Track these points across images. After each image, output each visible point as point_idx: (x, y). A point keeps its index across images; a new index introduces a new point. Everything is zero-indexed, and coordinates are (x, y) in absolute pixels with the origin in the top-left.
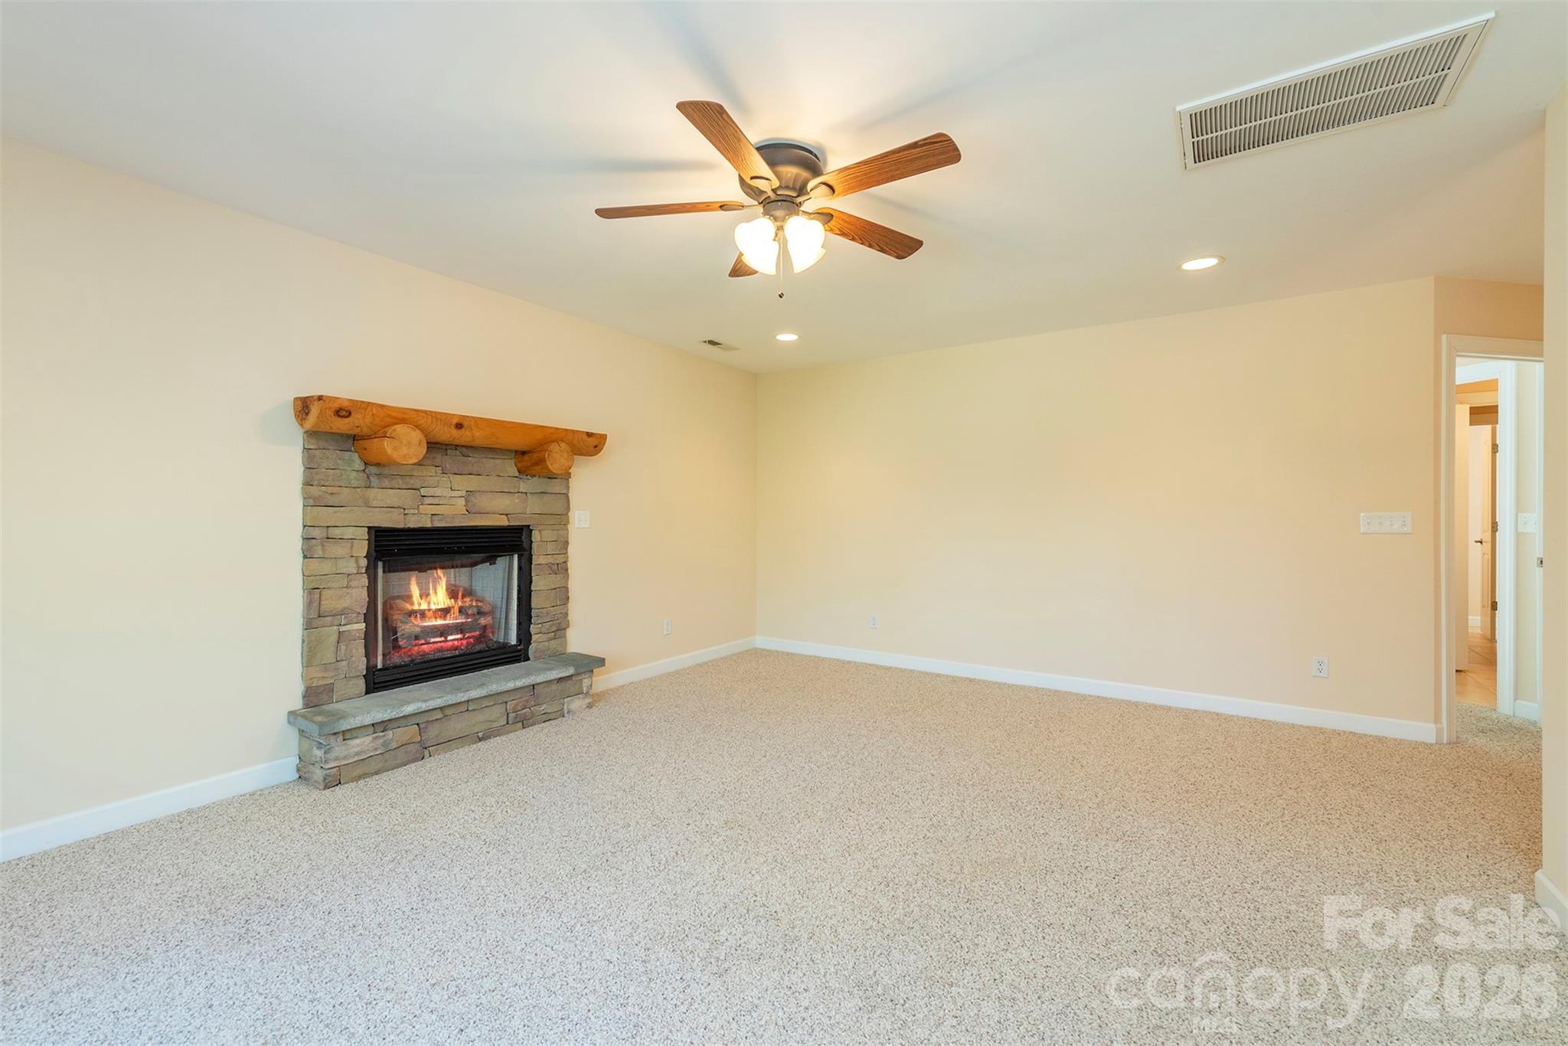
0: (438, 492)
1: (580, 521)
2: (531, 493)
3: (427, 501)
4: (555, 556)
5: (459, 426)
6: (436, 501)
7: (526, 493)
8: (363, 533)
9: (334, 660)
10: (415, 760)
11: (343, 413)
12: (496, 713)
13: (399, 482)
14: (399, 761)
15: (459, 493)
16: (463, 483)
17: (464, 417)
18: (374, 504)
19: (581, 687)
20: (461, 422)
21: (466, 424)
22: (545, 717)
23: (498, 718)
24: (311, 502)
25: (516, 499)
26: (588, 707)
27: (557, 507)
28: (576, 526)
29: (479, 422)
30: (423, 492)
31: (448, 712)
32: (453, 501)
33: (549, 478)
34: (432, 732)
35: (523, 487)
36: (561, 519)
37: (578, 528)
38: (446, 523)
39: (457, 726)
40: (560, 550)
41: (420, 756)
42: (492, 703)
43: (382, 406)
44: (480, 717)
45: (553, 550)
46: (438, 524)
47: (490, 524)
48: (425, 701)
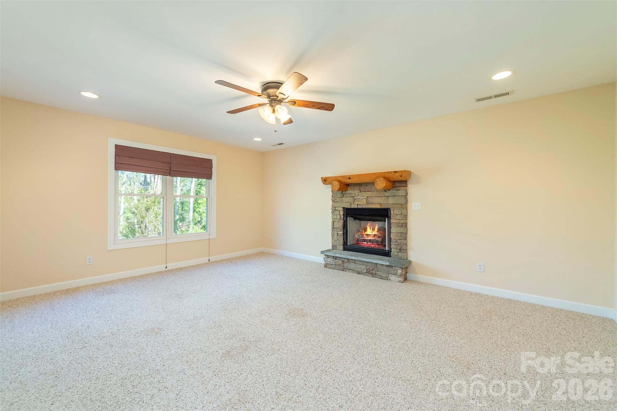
0: (359, 197)
1: (415, 206)
2: (390, 196)
3: (356, 200)
4: (400, 220)
5: (349, 178)
6: (358, 200)
7: (388, 196)
8: (341, 209)
9: (336, 240)
10: (341, 270)
11: (325, 180)
12: (363, 268)
13: (349, 195)
14: (338, 268)
15: (365, 198)
16: (366, 194)
17: (349, 175)
18: (344, 201)
19: (397, 272)
20: (349, 177)
21: (351, 178)
22: (381, 277)
23: (364, 269)
24: (333, 201)
25: (383, 198)
26: (399, 282)
27: (402, 201)
28: (413, 209)
29: (354, 176)
30: (355, 198)
31: (350, 261)
32: (363, 200)
33: (397, 190)
34: (346, 265)
35: (386, 194)
36: (404, 206)
37: (414, 210)
38: (361, 206)
39: (352, 266)
40: (403, 218)
41: (343, 270)
42: (362, 264)
43: (331, 177)
44: (359, 266)
45: (399, 218)
46: (359, 207)
47: (373, 207)
48: (341, 255)
